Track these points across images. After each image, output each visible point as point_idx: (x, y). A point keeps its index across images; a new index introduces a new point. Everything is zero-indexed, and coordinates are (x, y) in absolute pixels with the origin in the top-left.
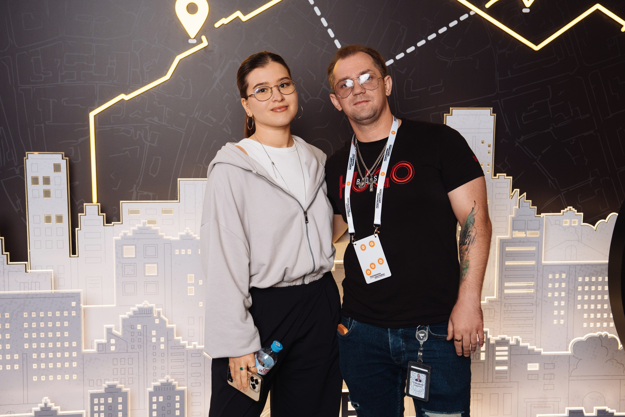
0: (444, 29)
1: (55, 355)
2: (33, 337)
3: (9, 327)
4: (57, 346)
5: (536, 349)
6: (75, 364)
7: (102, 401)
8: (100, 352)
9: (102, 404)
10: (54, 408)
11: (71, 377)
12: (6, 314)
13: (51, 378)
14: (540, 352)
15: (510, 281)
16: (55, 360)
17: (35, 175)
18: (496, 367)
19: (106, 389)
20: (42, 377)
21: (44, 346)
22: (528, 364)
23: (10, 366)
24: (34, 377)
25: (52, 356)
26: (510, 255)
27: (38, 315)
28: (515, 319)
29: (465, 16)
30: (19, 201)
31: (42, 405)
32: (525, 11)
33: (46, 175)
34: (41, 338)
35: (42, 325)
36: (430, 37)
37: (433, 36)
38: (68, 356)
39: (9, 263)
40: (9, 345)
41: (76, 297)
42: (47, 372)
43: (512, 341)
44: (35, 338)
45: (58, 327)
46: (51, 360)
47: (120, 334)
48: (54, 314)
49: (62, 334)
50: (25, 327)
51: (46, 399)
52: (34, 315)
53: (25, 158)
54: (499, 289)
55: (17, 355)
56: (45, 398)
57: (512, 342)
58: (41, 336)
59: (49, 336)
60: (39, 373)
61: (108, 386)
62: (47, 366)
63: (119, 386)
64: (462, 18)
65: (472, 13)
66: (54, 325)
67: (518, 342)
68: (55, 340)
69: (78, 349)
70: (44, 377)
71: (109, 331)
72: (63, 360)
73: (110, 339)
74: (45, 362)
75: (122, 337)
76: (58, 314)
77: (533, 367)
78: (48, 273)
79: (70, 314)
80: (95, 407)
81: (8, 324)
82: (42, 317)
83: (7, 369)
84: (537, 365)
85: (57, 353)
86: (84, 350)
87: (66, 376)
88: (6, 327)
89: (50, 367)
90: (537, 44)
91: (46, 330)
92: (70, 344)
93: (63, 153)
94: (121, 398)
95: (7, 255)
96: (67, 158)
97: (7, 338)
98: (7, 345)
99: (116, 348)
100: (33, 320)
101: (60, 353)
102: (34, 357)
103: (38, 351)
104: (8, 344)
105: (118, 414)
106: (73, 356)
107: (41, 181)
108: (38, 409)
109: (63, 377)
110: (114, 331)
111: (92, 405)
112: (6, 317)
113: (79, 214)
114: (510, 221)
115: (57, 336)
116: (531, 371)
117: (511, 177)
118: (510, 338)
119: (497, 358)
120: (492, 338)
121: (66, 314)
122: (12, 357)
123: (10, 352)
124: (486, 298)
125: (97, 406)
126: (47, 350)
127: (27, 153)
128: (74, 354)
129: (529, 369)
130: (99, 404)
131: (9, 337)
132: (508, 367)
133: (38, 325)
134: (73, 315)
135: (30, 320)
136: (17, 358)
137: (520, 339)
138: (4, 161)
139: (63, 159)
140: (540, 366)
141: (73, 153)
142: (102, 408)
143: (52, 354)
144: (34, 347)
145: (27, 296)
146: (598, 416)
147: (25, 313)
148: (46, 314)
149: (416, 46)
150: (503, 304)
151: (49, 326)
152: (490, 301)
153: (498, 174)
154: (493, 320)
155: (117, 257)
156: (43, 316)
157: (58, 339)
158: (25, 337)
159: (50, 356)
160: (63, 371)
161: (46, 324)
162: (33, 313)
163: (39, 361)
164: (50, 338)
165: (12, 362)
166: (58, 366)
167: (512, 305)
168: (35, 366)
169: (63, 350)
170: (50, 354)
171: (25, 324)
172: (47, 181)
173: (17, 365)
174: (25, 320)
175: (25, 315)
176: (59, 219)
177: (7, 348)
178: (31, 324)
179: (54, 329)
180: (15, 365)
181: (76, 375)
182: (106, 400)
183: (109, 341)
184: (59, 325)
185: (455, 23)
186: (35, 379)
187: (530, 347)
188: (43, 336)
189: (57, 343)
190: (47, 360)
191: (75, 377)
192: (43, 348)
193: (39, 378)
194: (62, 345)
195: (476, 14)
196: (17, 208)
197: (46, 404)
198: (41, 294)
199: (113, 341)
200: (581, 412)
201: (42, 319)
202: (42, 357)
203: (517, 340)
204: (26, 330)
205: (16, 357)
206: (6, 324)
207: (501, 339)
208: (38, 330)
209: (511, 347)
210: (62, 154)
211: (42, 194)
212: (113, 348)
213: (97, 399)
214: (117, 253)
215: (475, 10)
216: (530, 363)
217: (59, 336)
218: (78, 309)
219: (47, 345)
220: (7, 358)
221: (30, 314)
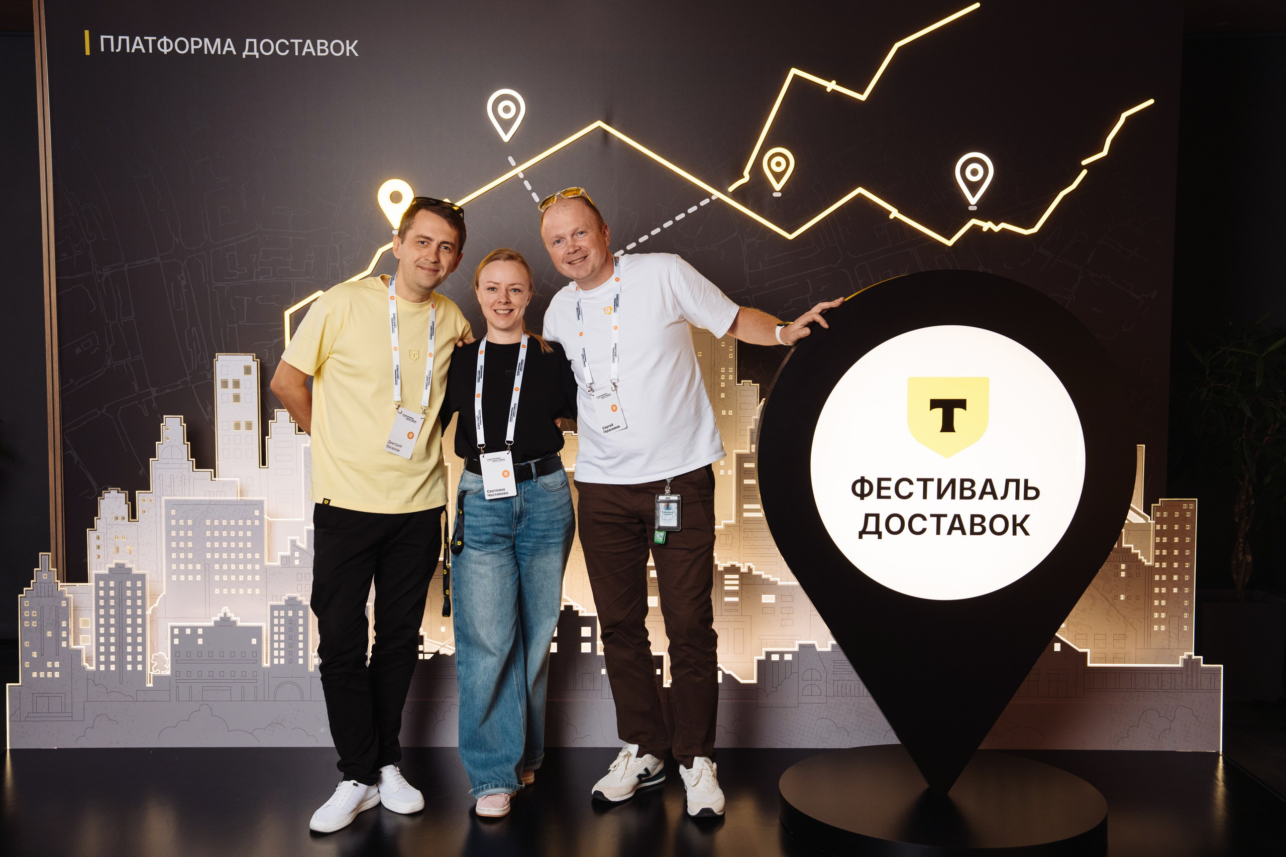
0: (682, 216)
1: (237, 567)
2: (216, 546)
3: (191, 535)
4: (240, 557)
5: (772, 579)
6: (257, 578)
7: (282, 613)
8: (284, 566)
9: (282, 617)
10: (233, 618)
11: (254, 591)
12: (189, 521)
13: (233, 591)
14: (777, 582)
15: (749, 503)
16: (237, 572)
17: (224, 378)
18: (725, 598)
19: (286, 601)
20: (224, 590)
21: (226, 557)
22: (763, 596)
23: (192, 576)
24: (216, 590)
25: (234, 568)
26: (749, 472)
27: (221, 523)
28: (757, 547)
29: (707, 201)
30: (209, 408)
31: (222, 615)
32: (775, 195)
33: (236, 378)
34: (224, 548)
35: (225, 534)
36: (666, 225)
37: (670, 223)
38: (251, 568)
39: (195, 470)
40: (191, 554)
41: (259, 505)
42: (229, 584)
43: (744, 568)
44: (218, 548)
45: (241, 536)
46: (233, 572)
47: (305, 547)
48: (237, 523)
49: (245, 544)
50: (207, 535)
51: (225, 609)
52: (216, 522)
53: (214, 360)
54: (737, 512)
55: (200, 565)
56: (225, 607)
57: (744, 570)
58: (224, 546)
59: (232, 546)
60: (222, 584)
61: (289, 598)
62: (229, 578)
63: (299, 599)
64: (703, 203)
65: (713, 198)
66: (237, 535)
67: (750, 569)
68: (237, 550)
69: (261, 561)
70: (226, 590)
71: (293, 543)
72: (245, 572)
73: (294, 552)
74: (227, 574)
75: (306, 549)
76: (241, 523)
77: (768, 599)
78: (234, 482)
79: (253, 523)
80: (275, 620)
81: (191, 532)
82: (225, 526)
83: (189, 579)
84: (774, 596)
85: (240, 565)
86: (267, 563)
87: (248, 590)
88: (189, 535)
89: (232, 579)
90: (790, 232)
91: (229, 539)
92: (253, 555)
93: (255, 354)
94: (302, 612)
95: (193, 461)
96: (259, 360)
97: (189, 546)
98: (189, 554)
99: (300, 561)
100: (216, 528)
101: (242, 565)
102: (216, 568)
103: (221, 561)
104: (190, 552)
105: (298, 628)
106: (256, 568)
107: (230, 384)
108: (218, 619)
109: (245, 591)
110: (299, 544)
111: (272, 617)
112: (189, 524)
113: (270, 421)
114: (748, 433)
115: (240, 546)
116: (766, 603)
117: (758, 385)
118: (740, 565)
119: (726, 588)
120: (720, 565)
121: (249, 523)
122: (194, 567)
123: (193, 562)
124: (723, 522)
125: (277, 619)
126: (229, 561)
127: (216, 354)
128: (257, 567)
129: (763, 601)
130: (279, 617)
131: (191, 546)
132: (740, 599)
133: (221, 534)
134: (256, 524)
135: (213, 528)
136: (200, 568)
137: (752, 566)
138: (196, 365)
139: (253, 361)
140: (776, 598)
141: (267, 355)
142: (282, 621)
143: (234, 565)
144: (216, 557)
145: (210, 503)
146: (832, 651)
147: (207, 521)
148: (229, 522)
149: (649, 235)
150: (742, 530)
151: (231, 535)
152: (726, 525)
153: (742, 381)
154: (731, 548)
155: (305, 466)
156: (226, 524)
157: (241, 550)
158: (207, 546)
159: (232, 568)
160: (245, 584)
161: (229, 533)
162: (215, 521)
163: (221, 572)
164: (233, 547)
165: (194, 572)
166: (240, 579)
167: (753, 530)
168: (217, 578)
169: (245, 561)
170: (232, 565)
171: (207, 532)
172: (237, 384)
173: (200, 576)
174: (208, 528)
175: (208, 522)
176: (249, 426)
177: (189, 557)
178: (214, 533)
179: (236, 539)
180: (197, 576)
181: (259, 590)
182: (286, 613)
183: (293, 554)
184: (242, 535)
185: (694, 208)
186: (217, 591)
187: (764, 576)
188: (226, 546)
189: (240, 554)
190: (229, 572)
191: (257, 591)
192: (225, 559)
193: (221, 591)
194: (245, 556)
195: (718, 199)
196: (208, 416)
197: (225, 614)
198: (223, 501)
199: (297, 554)
200: (813, 646)
201: (225, 528)
202: (224, 568)
203: (749, 567)
204: (208, 539)
205: (198, 567)
206: (189, 532)
207: (730, 566)
208: (221, 539)
209: (742, 575)
210: (253, 355)
211: (231, 398)
212: (297, 562)
213: (277, 611)
214: (305, 461)
215: (717, 194)
216: (765, 594)
217: (242, 546)
218: (261, 518)
219: (229, 556)
220: (189, 568)
221: (212, 522)
